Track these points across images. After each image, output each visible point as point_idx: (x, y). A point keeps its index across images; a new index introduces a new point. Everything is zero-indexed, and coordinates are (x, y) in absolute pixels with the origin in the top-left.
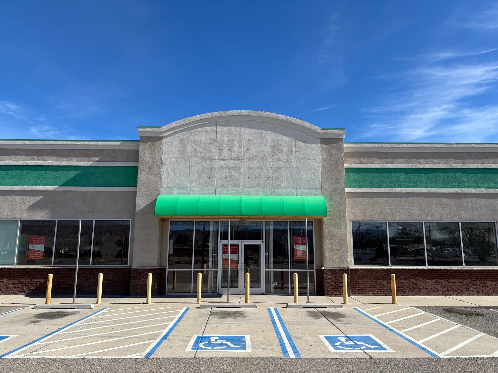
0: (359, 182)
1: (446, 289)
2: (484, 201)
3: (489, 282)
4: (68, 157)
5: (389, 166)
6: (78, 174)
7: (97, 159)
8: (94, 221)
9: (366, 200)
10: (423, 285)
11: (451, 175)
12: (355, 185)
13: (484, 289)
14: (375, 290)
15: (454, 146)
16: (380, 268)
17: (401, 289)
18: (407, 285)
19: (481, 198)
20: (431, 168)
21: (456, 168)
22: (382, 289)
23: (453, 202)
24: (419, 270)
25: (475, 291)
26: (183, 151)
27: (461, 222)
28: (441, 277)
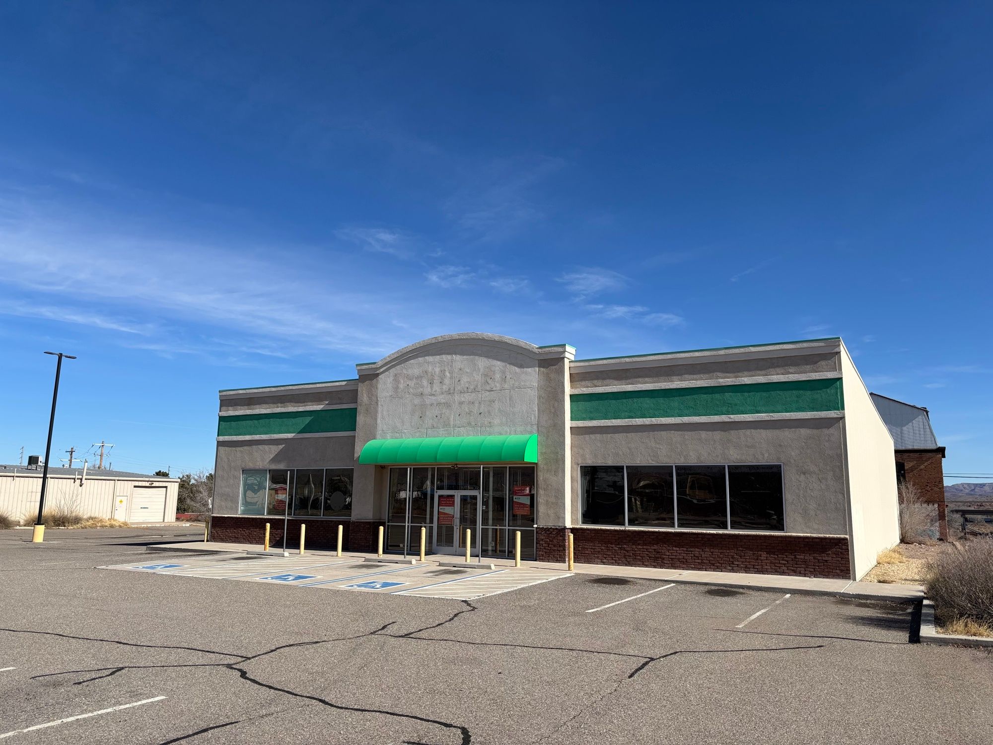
0: (591, 412)
2: (764, 434)
3: (764, 555)
4: (304, 402)
5: (629, 388)
6: (312, 419)
8: (325, 469)
9: (598, 436)
10: (668, 554)
11: (717, 396)
12: (585, 416)
13: (757, 564)
14: (605, 558)
15: (722, 352)
16: (610, 528)
17: (639, 557)
18: (647, 553)
19: (760, 429)
20: (687, 387)
21: (723, 384)
22: (614, 556)
23: (718, 435)
24: (663, 533)
25: (742, 565)
26: (396, 388)
27: (728, 464)
28: (694, 544)
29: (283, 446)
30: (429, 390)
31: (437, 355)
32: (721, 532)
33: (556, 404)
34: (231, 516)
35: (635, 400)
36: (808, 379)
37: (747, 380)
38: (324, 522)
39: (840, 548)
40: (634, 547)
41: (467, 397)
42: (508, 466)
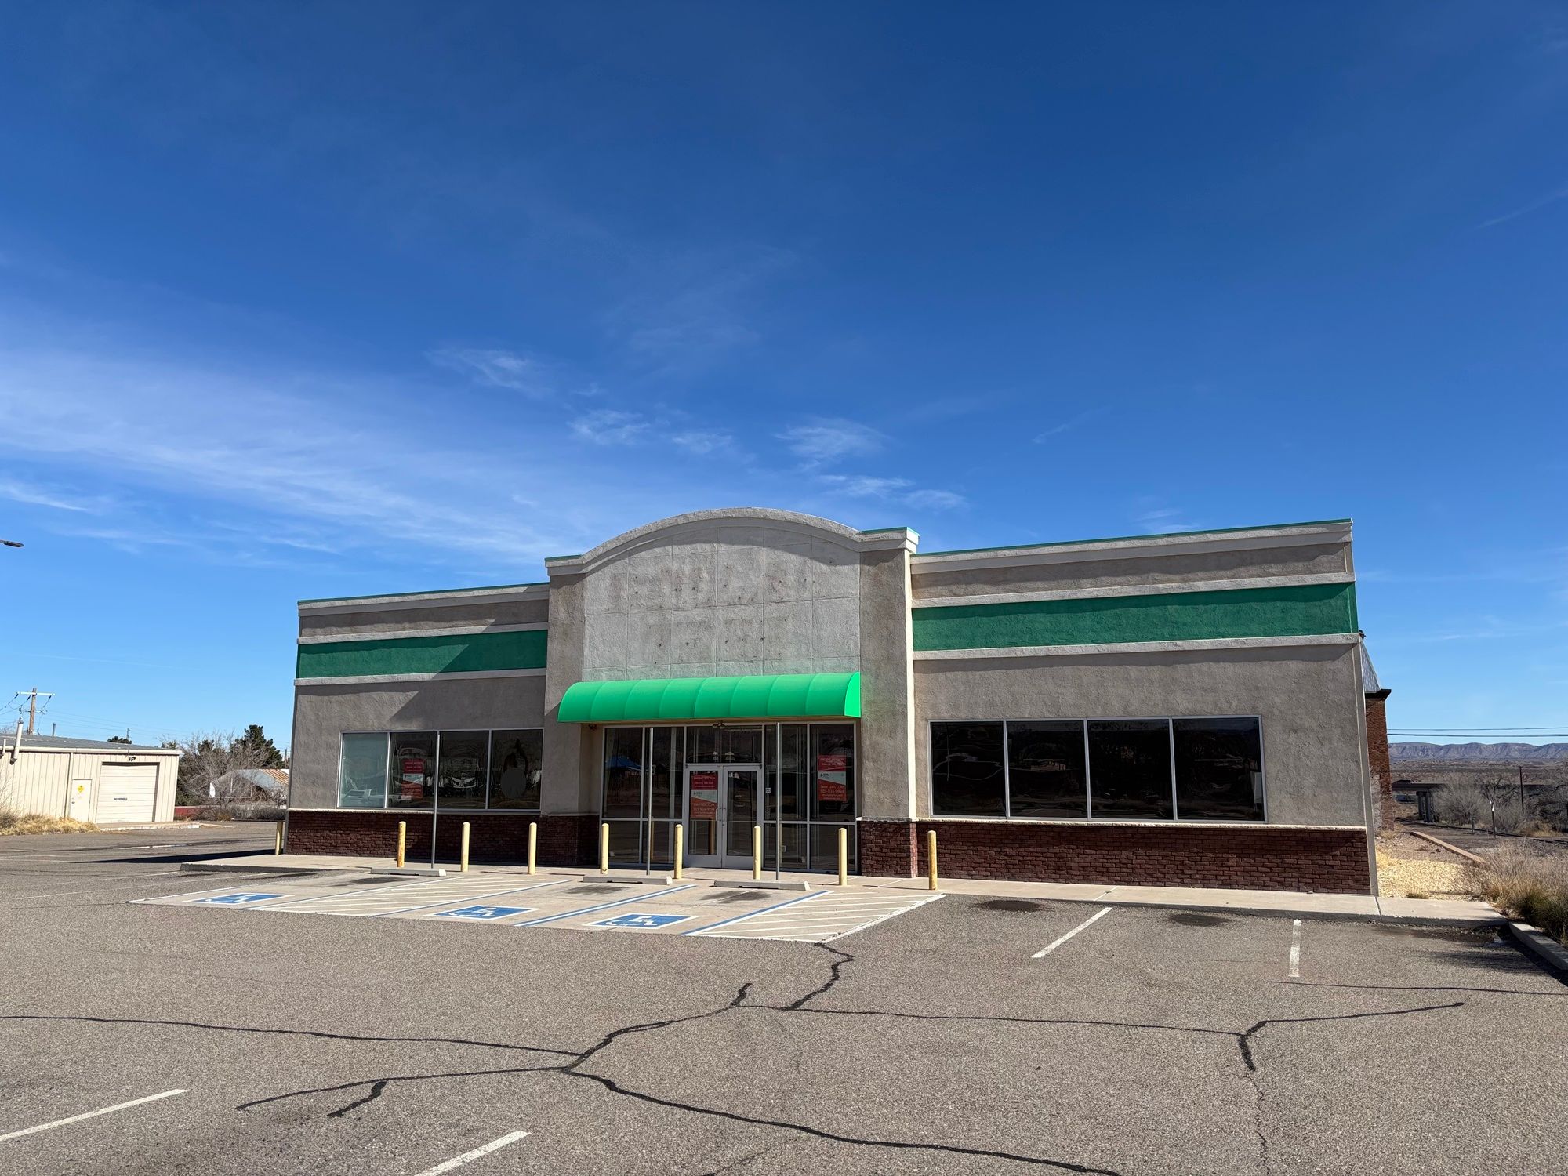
0: (947, 637)
1: (1127, 870)
2: (1230, 669)
3: (1233, 859)
4: (451, 621)
5: (1011, 597)
6: (466, 649)
7: (493, 621)
8: (490, 730)
9: (960, 674)
10: (1077, 859)
11: (1154, 610)
12: (938, 643)
13: (1221, 873)
14: (974, 868)
15: (1162, 542)
16: (982, 820)
17: (1030, 866)
18: (1043, 859)
19: (1224, 662)
20: (1106, 596)
21: (1165, 592)
22: (988, 865)
23: (1156, 672)
24: (1070, 827)
25: (1197, 876)
26: (616, 598)
27: (1174, 718)
28: (1119, 844)
29: (416, 692)
30: (674, 601)
31: (687, 544)
32: (1163, 823)
33: (891, 624)
34: (325, 810)
35: (1021, 617)
36: (1300, 584)
37: (1201, 586)
38: (492, 818)
39: (1353, 846)
40: (1022, 850)
41: (739, 613)
42: (808, 724)
